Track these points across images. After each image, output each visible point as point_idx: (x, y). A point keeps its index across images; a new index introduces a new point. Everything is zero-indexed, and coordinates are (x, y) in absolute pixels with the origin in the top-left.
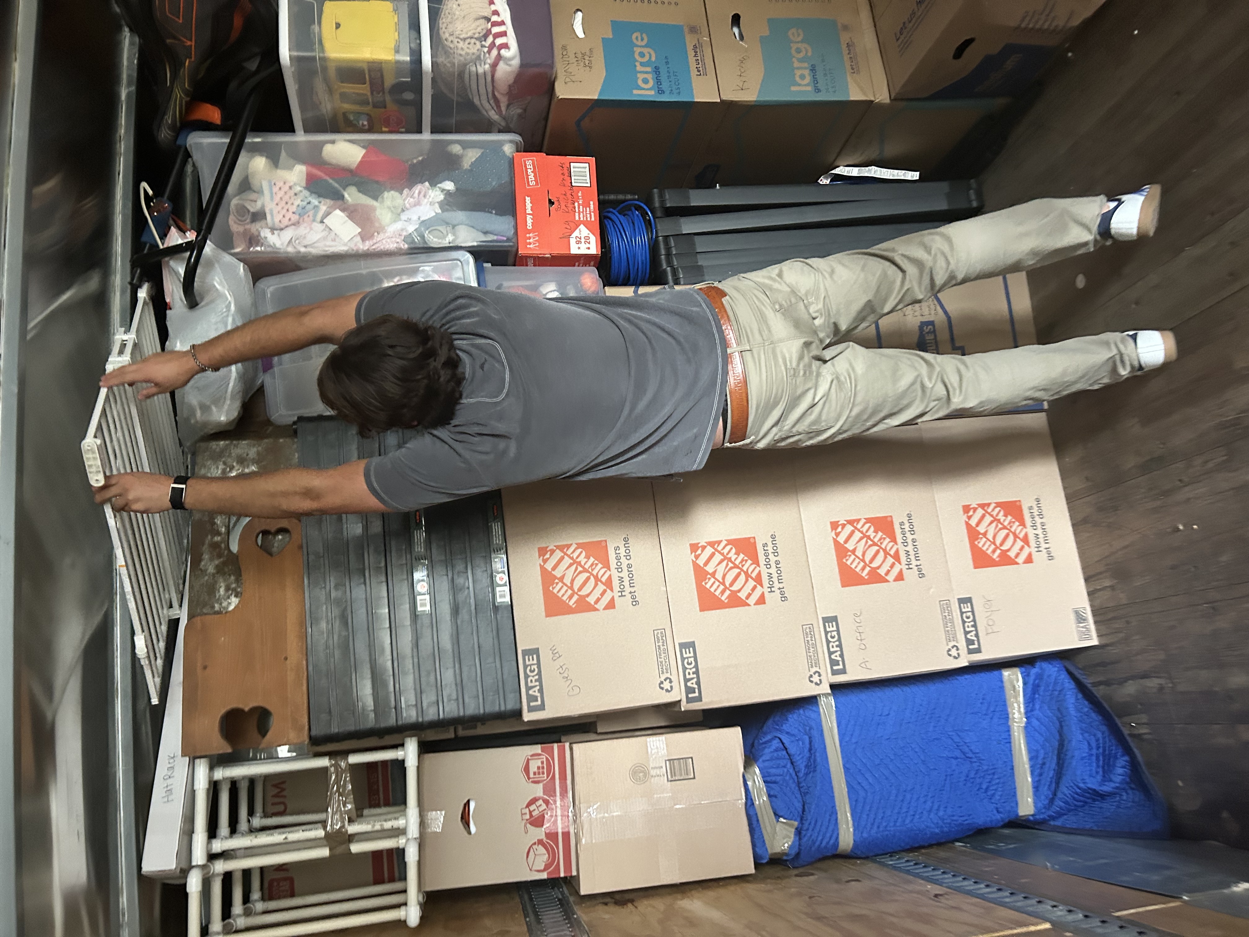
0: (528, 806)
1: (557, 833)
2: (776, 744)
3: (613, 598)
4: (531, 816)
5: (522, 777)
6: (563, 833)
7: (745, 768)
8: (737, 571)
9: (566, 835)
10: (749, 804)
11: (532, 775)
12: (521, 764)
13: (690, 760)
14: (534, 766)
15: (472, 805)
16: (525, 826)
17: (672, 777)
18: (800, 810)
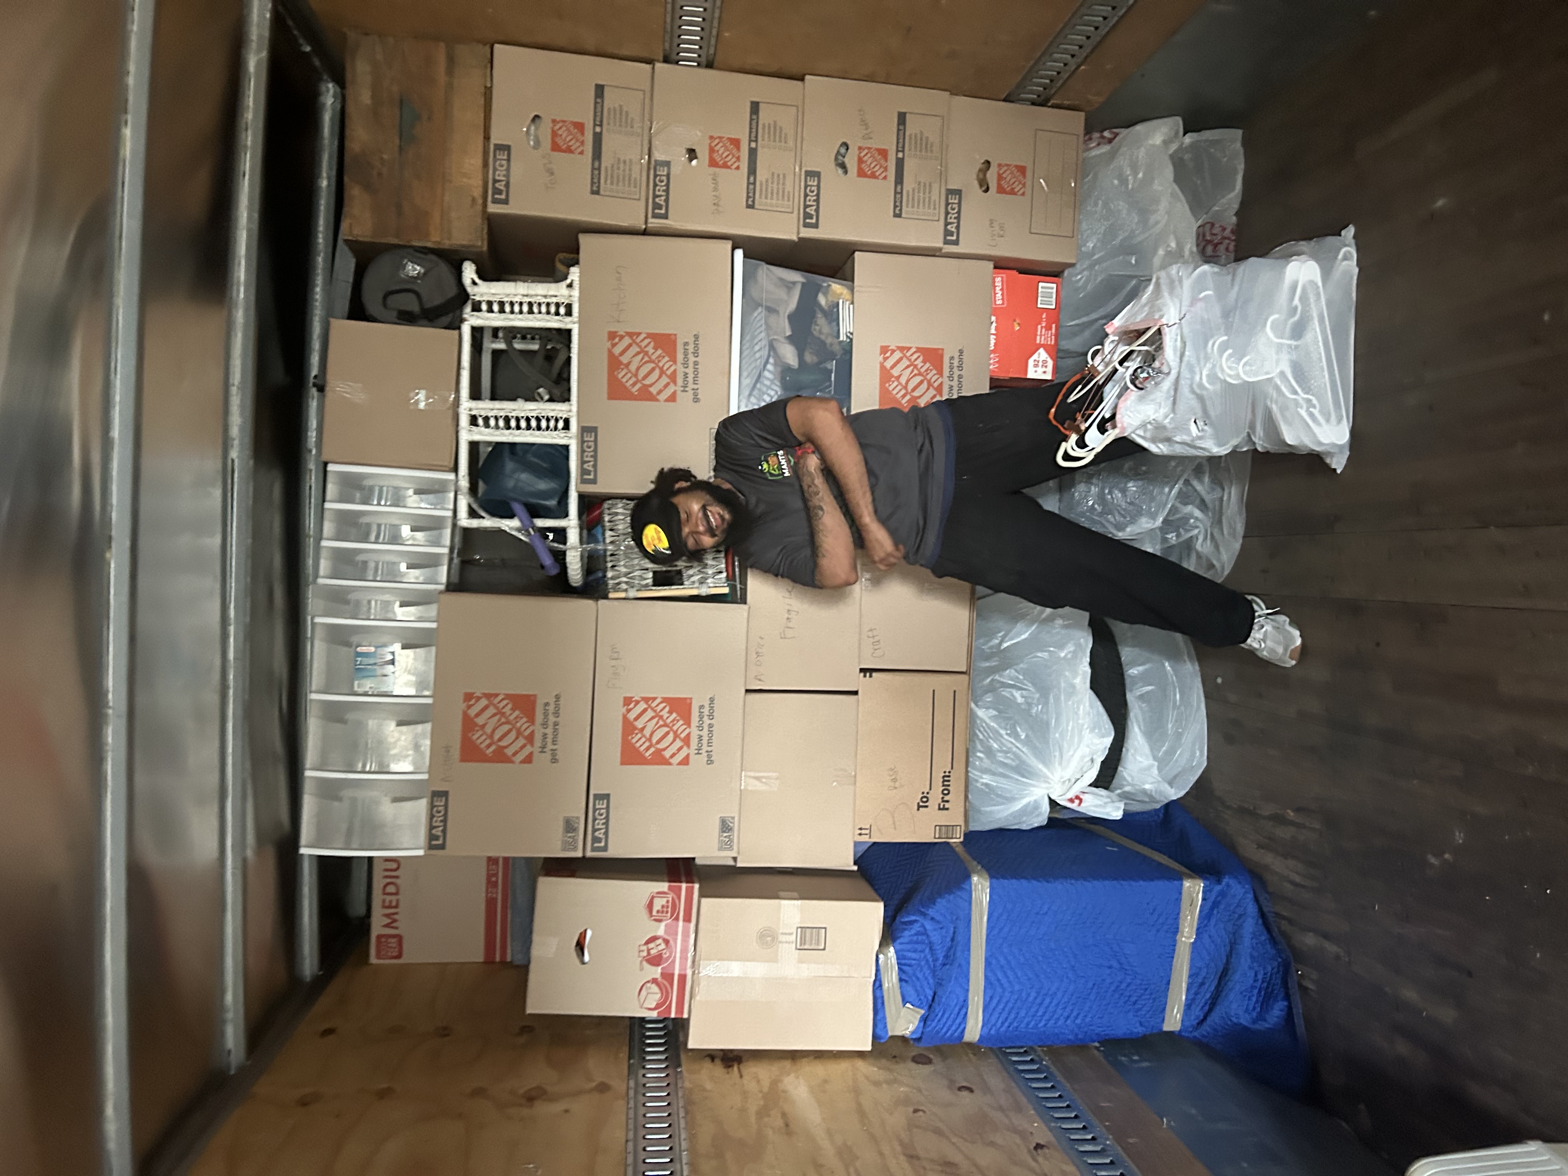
0: (647, 943)
1: (673, 975)
4: (649, 953)
5: (644, 913)
6: (680, 975)
10: (877, 984)
11: (654, 913)
12: (645, 901)
13: (823, 930)
14: (658, 904)
15: (589, 933)
16: (641, 962)
17: (801, 945)
18: (930, 998)
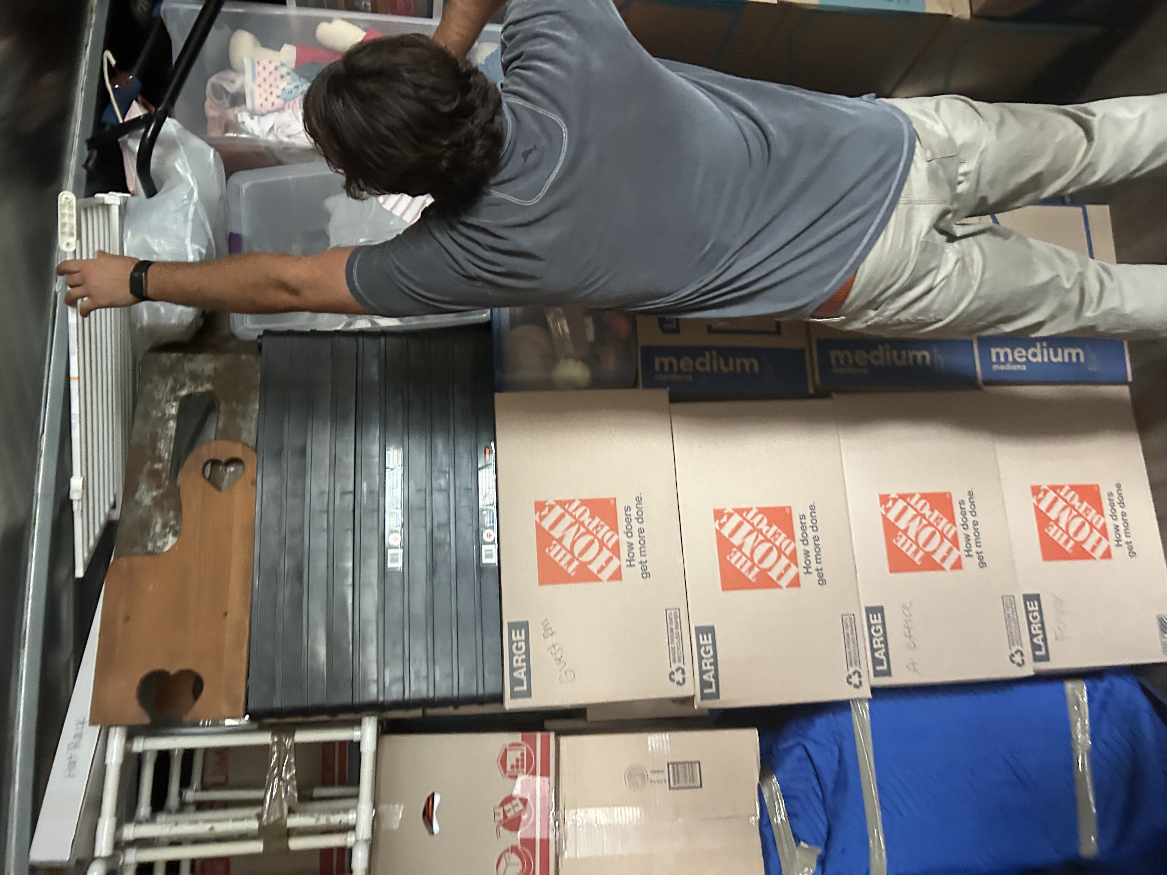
0: (502, 804)
1: (534, 840)
2: (799, 752)
3: (620, 568)
4: (505, 816)
5: (497, 770)
6: (541, 841)
7: (761, 779)
8: (767, 545)
9: (545, 843)
10: (765, 821)
11: (509, 768)
12: (497, 754)
13: (697, 765)
14: (512, 757)
15: (437, 799)
17: (675, 783)
18: (825, 835)
